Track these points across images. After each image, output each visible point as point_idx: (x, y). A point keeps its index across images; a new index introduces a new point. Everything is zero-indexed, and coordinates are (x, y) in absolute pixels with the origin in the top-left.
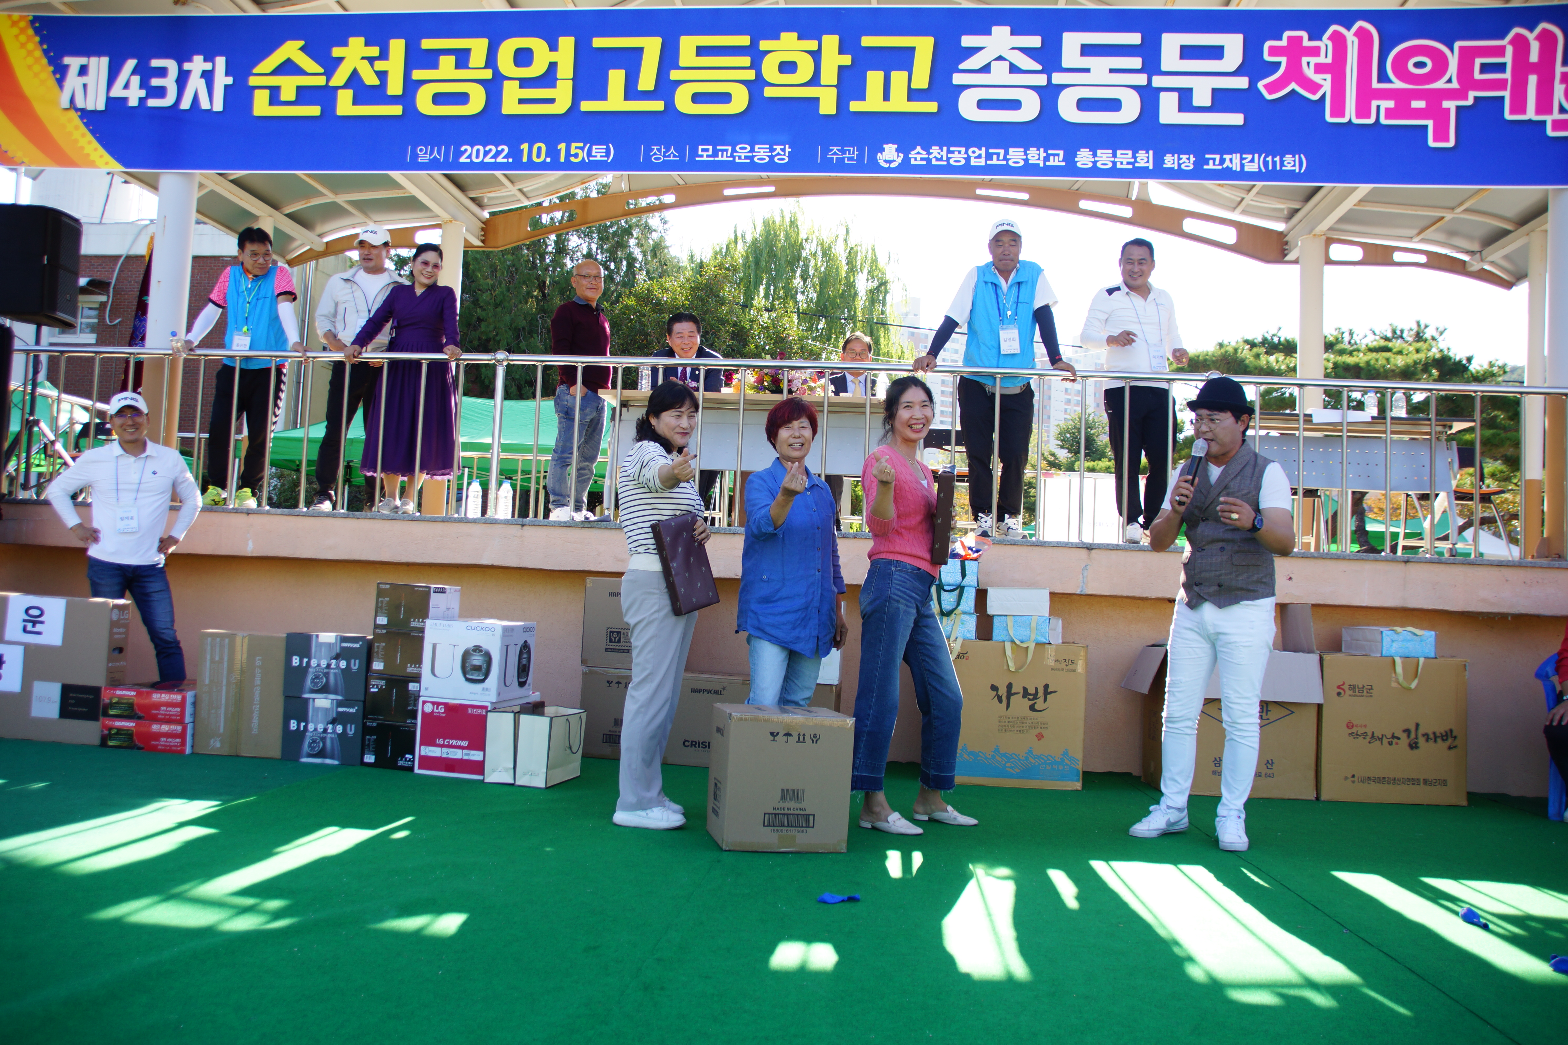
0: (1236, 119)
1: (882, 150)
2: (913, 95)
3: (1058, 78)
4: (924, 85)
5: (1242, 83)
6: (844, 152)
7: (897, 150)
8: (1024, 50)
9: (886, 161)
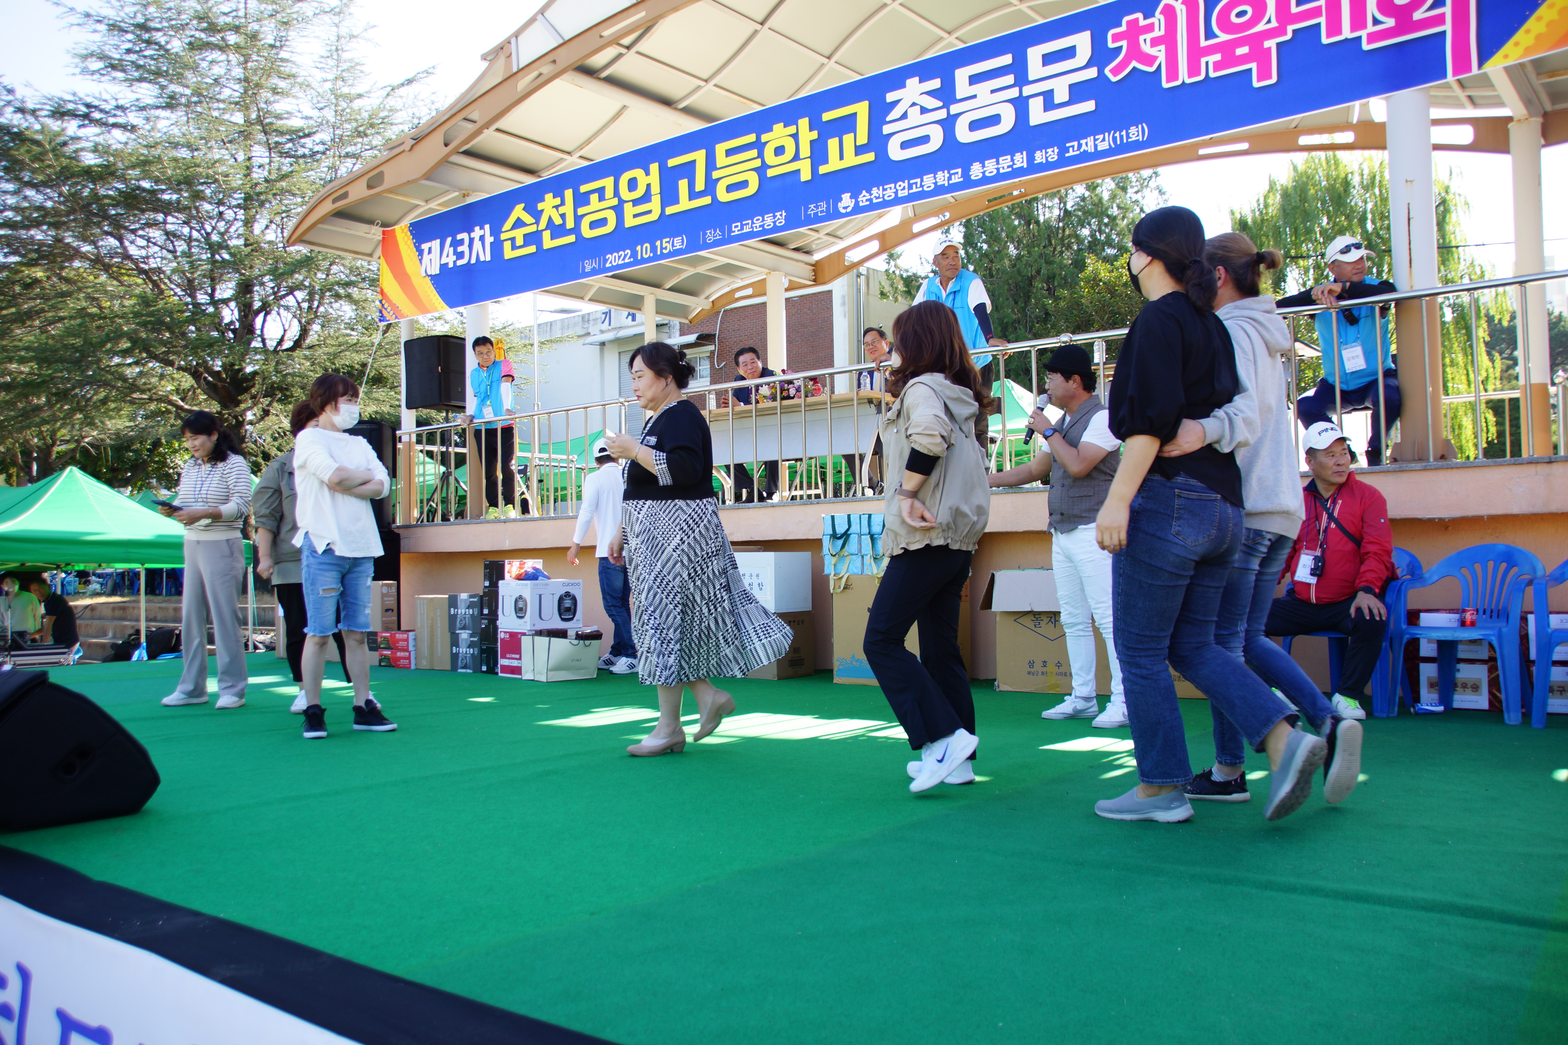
0: (1089, 106)
1: (841, 200)
2: (859, 150)
3: (954, 109)
4: (865, 141)
5: (1092, 73)
6: (817, 207)
7: (851, 197)
8: (929, 93)
9: (844, 208)
